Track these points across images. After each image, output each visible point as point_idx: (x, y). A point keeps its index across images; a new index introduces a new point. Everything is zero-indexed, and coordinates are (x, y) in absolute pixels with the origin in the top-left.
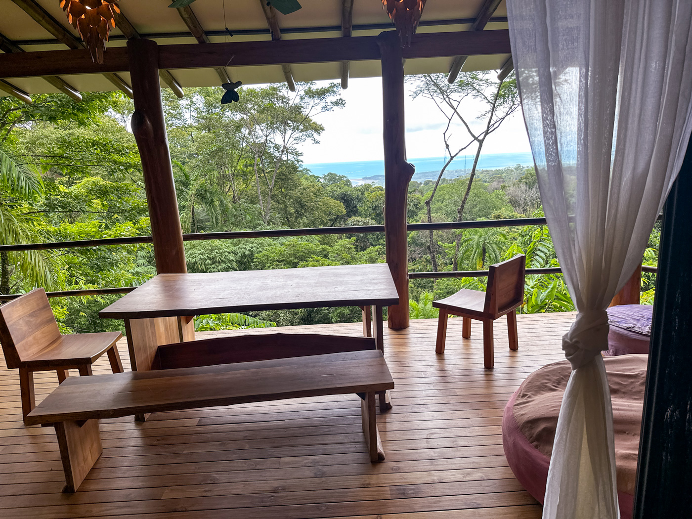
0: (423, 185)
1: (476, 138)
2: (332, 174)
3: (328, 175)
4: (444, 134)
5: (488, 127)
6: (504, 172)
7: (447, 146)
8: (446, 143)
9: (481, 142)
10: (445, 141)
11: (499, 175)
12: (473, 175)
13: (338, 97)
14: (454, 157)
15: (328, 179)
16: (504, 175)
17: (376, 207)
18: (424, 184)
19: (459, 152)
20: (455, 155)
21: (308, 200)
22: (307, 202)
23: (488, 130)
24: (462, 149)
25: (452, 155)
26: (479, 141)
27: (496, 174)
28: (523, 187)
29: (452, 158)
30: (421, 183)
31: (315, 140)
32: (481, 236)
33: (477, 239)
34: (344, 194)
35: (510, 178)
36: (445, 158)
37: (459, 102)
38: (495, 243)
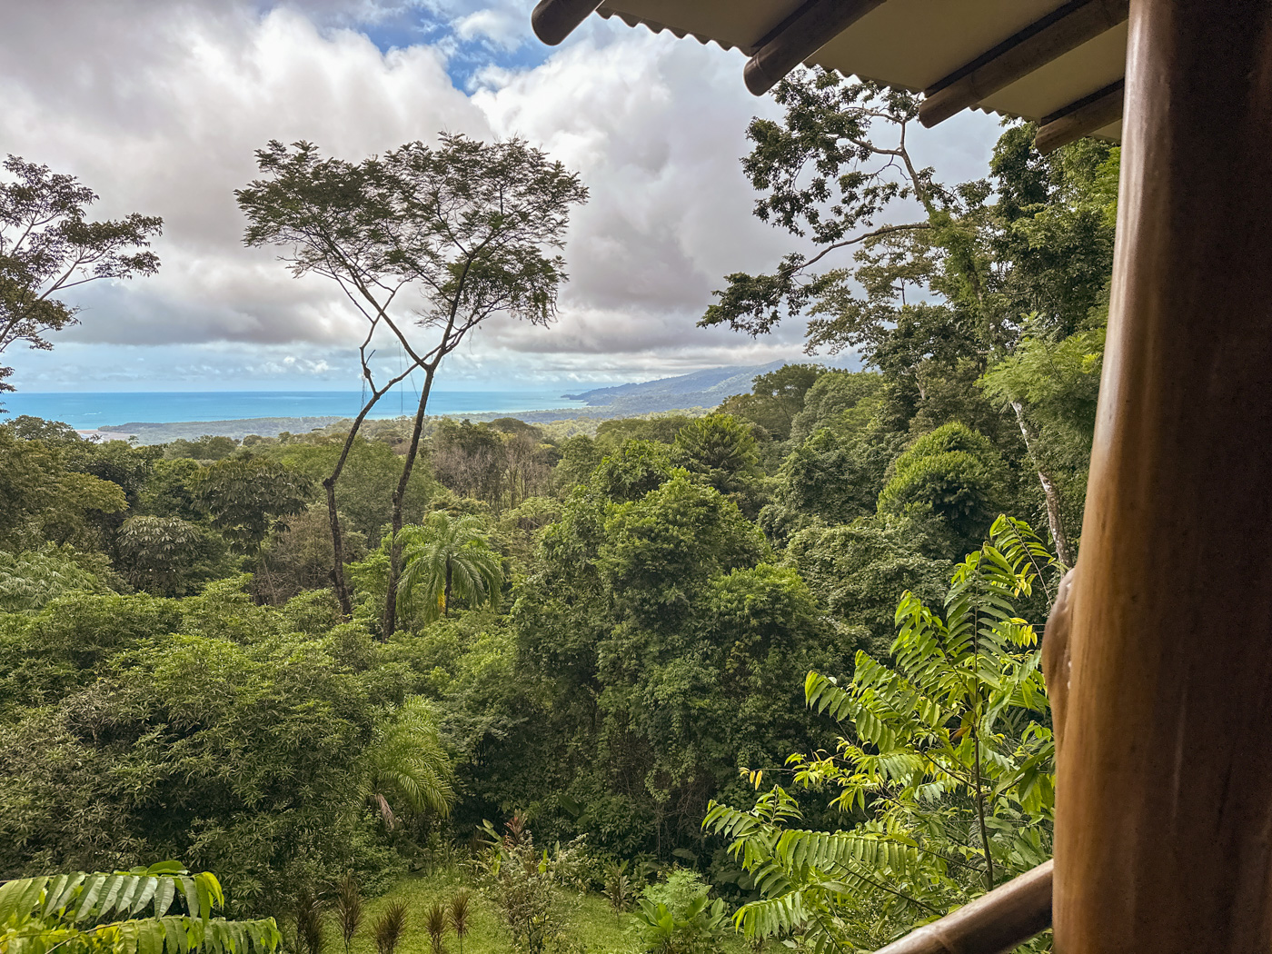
0: (241, 444)
1: (420, 362)
2: (31, 419)
3: (19, 421)
4: (362, 349)
5: (446, 340)
7: (367, 373)
8: (364, 365)
9: (430, 370)
10: (363, 363)
13: (142, 250)
14: (380, 394)
15: (20, 430)
17: (212, 492)
18: (245, 443)
19: (390, 385)
20: (383, 392)
21: (28, 480)
22: (27, 486)
23: (444, 346)
24: (395, 381)
25: (378, 391)
26: (425, 367)
28: (459, 452)
29: (377, 396)
30: (238, 441)
31: (36, 341)
32: (442, 546)
33: (434, 551)
34: (103, 465)
36: (364, 394)
37: (394, 292)
38: (469, 558)
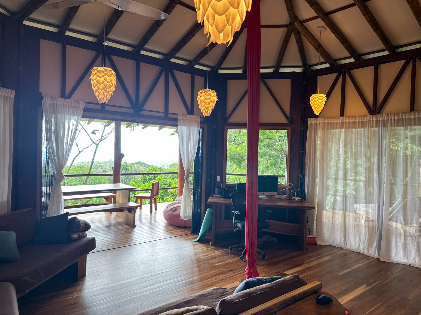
1: (94, 143)
5: (102, 137)
6: (102, 163)
7: (77, 146)
8: (76, 143)
9: (97, 145)
11: (99, 165)
12: (92, 163)
14: (81, 152)
16: (102, 164)
19: (84, 149)
20: (82, 151)
23: (101, 139)
24: (86, 148)
25: (80, 151)
26: (96, 144)
27: (97, 164)
35: (106, 167)
